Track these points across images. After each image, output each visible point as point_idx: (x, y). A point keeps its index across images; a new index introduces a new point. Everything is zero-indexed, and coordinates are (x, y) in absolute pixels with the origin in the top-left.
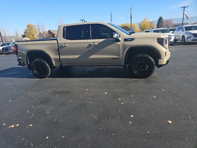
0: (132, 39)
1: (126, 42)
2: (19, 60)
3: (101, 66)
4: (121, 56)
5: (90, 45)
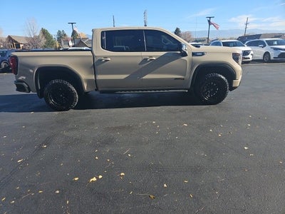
2: (18, 82)
3: (159, 90)
5: (145, 60)
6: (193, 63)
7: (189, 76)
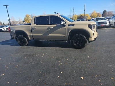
0: (73, 25)
1: (69, 27)
2: (11, 36)
3: (55, 40)
4: (66, 35)
5: (49, 28)
6: (68, 29)
7: (67, 35)
